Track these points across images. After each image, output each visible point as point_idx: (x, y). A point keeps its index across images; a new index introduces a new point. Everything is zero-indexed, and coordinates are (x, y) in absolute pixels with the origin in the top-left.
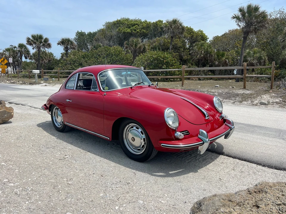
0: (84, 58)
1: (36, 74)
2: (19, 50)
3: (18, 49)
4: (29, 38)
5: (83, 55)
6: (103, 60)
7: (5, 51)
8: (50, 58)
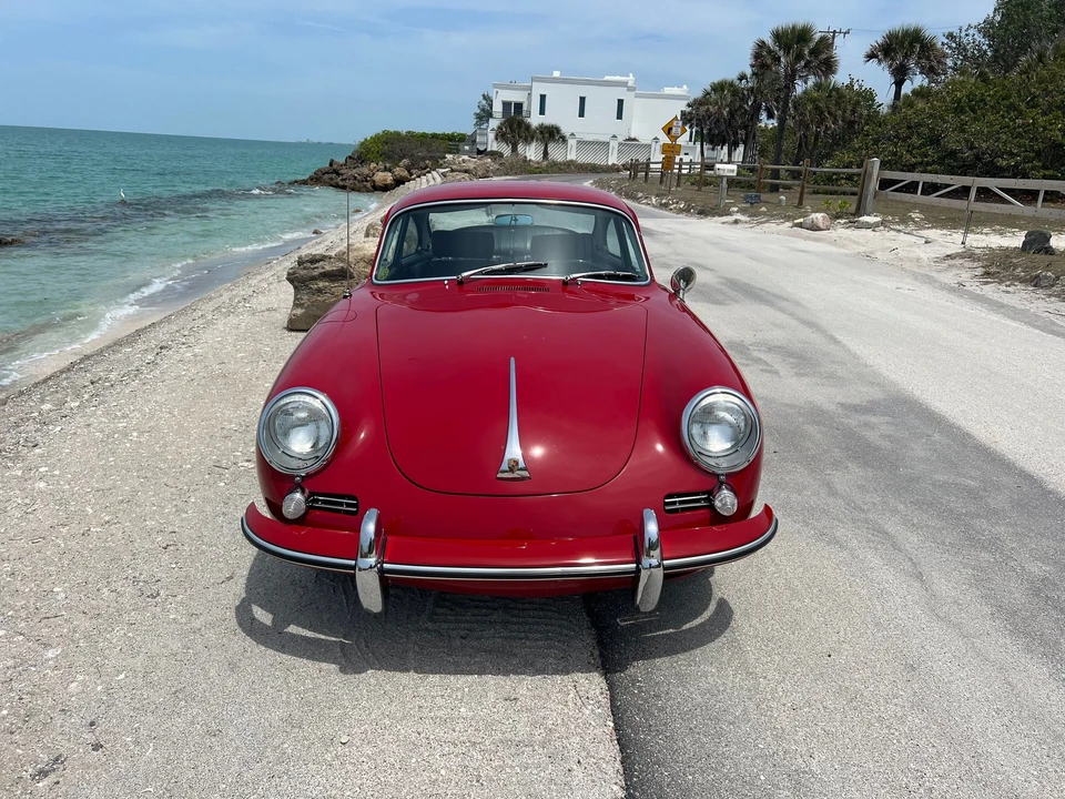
0: (959, 110)
1: (722, 177)
2: (752, 88)
3: (750, 85)
4: (763, 42)
5: (959, 101)
6: (1041, 120)
7: (708, 94)
8: (853, 112)
